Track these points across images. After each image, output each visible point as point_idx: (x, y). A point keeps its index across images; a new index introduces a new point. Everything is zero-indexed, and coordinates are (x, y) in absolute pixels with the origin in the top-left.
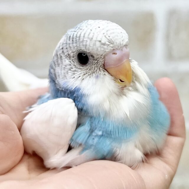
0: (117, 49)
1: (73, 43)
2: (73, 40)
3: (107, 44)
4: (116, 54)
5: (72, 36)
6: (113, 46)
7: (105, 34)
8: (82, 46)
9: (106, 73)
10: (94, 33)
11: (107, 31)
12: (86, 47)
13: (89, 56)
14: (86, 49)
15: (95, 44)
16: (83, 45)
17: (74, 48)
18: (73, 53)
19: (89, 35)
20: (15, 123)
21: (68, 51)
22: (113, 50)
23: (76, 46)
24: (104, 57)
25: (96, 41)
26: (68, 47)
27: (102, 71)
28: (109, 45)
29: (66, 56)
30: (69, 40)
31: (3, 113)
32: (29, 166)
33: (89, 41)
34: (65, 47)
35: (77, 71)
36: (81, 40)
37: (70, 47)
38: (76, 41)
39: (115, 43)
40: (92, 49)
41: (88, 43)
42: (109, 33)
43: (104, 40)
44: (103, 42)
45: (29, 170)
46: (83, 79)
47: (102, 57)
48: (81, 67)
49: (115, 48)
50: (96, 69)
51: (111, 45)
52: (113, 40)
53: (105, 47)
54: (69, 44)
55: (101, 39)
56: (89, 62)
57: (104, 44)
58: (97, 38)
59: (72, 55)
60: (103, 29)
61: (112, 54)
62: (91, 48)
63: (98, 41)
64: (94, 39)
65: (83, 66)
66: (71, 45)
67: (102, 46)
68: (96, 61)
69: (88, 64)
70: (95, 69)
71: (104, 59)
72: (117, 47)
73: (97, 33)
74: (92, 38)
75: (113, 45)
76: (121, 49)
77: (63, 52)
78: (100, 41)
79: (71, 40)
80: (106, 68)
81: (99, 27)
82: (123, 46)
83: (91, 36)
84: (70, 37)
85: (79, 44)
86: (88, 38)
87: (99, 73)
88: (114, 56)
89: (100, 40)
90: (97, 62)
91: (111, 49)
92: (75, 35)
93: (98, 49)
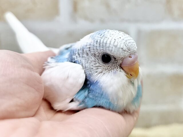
0: (132, 54)
1: (99, 47)
2: (100, 45)
4: (131, 57)
5: (99, 41)
6: (130, 52)
7: (125, 44)
9: (122, 70)
10: (118, 42)
11: (126, 41)
12: (111, 52)
13: (112, 58)
14: (111, 53)
15: (118, 51)
16: (109, 50)
17: (101, 50)
18: (99, 54)
19: (114, 43)
21: (94, 51)
23: (103, 49)
25: (119, 48)
27: (119, 69)
28: (128, 51)
29: (92, 54)
30: (97, 44)
33: (114, 47)
34: (93, 48)
36: (108, 46)
37: (97, 49)
38: (103, 45)
39: (131, 50)
41: (113, 49)
42: (127, 42)
43: (125, 48)
44: (124, 49)
46: (104, 74)
47: (122, 59)
52: (130, 48)
53: (126, 52)
54: (96, 46)
56: (111, 62)
57: (125, 51)
58: (120, 46)
59: (97, 55)
60: (123, 40)
61: (128, 57)
62: (115, 53)
63: (121, 48)
67: (123, 52)
68: (116, 62)
69: (109, 63)
71: (122, 61)
73: (120, 42)
74: (117, 46)
76: (134, 54)
77: (90, 50)
79: (98, 44)
80: (122, 66)
81: (120, 38)
83: (116, 44)
84: (97, 41)
85: (106, 49)
86: (114, 45)
87: (117, 69)
88: (130, 59)
89: (122, 47)
91: (129, 54)
92: (102, 41)
93: (120, 54)
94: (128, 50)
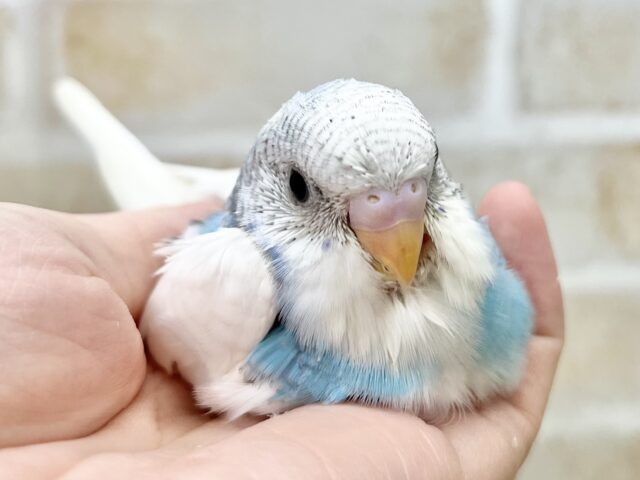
0: (383, 189)
1: (286, 140)
2: (287, 132)
3: (356, 171)
5: (290, 117)
6: (372, 179)
7: (360, 142)
8: (300, 157)
12: (306, 163)
13: (310, 187)
14: (306, 168)
15: (325, 164)
16: (302, 156)
17: (285, 153)
18: (283, 165)
19: (320, 134)
20: (124, 300)
21: (274, 155)
22: (372, 188)
23: (290, 150)
24: (347, 201)
25: (330, 155)
26: (275, 144)
27: (343, 230)
28: (359, 173)
29: (270, 164)
31: (92, 274)
32: (157, 410)
33: (316, 149)
34: (272, 142)
35: (284, 213)
36: (302, 140)
37: (279, 148)
38: (293, 136)
39: (380, 171)
40: (318, 175)
41: (312, 155)
42: (372, 139)
43: (352, 158)
44: (347, 162)
45: (158, 419)
46: (295, 239)
47: (342, 201)
48: (292, 205)
49: (375, 185)
50: (327, 222)
51: (368, 175)
52: (376, 161)
53: (350, 177)
54: (280, 138)
55: (344, 153)
56: (309, 201)
57: (349, 169)
58: (333, 149)
59: (281, 167)
60: (361, 126)
61: (366, 197)
62: (315, 171)
63: (335, 157)
64: (328, 149)
65: (298, 203)
66: (281, 143)
67: (341, 172)
68: (327, 205)
69: (307, 203)
70: (324, 222)
71: (345, 206)
72: (382, 182)
73: (341, 133)
74: (324, 146)
75: (372, 175)
76: (394, 189)
77: (266, 150)
78: (340, 159)
82: (402, 181)
83: (322, 140)
84: (287, 118)
85: (296, 150)
87: (334, 234)
89: (341, 155)
90: (331, 207)
91: (363, 186)
92: (295, 121)
93: (330, 178)
94: (362, 169)
